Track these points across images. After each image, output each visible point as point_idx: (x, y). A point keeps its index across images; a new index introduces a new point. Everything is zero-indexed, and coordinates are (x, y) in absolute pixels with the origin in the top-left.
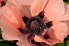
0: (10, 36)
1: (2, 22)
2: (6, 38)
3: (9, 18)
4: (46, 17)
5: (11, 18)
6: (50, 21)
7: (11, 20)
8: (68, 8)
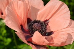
0: (11, 23)
1: (10, 8)
2: (8, 23)
3: (18, 8)
4: (50, 27)
5: (20, 9)
6: (52, 31)
7: (18, 11)
8: (73, 23)
